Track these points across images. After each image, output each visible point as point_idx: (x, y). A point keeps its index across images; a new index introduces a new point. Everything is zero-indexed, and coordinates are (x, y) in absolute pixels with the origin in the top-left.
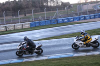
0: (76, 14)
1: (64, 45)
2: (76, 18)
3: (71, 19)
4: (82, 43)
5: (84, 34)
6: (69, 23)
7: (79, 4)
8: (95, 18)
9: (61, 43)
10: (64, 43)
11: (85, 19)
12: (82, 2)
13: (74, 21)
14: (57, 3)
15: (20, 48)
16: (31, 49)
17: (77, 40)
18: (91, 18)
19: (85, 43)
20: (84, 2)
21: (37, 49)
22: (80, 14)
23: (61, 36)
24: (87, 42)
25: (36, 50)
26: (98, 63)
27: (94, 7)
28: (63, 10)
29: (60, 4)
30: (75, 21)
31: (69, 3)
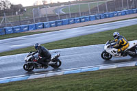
0: (32, 21)
1: (16, 64)
2: (32, 27)
3: (25, 27)
4: (116, 50)
5: (118, 38)
6: (21, 33)
7: (35, 7)
8: (56, 26)
9: (12, 61)
10: (15, 61)
11: (44, 27)
12: (39, 4)
13: (28, 30)
14: (5, 6)
15: (30, 60)
16: (45, 61)
17: (108, 47)
18: (51, 27)
19: (119, 50)
20: (42, 4)
21: (53, 60)
22: (37, 20)
23: (12, 51)
24: (122, 49)
25: (51, 62)
26: (61, 86)
27: (55, 10)
28: (13, 16)
29: (9, 7)
30: (31, 31)
31: (21, 5)
